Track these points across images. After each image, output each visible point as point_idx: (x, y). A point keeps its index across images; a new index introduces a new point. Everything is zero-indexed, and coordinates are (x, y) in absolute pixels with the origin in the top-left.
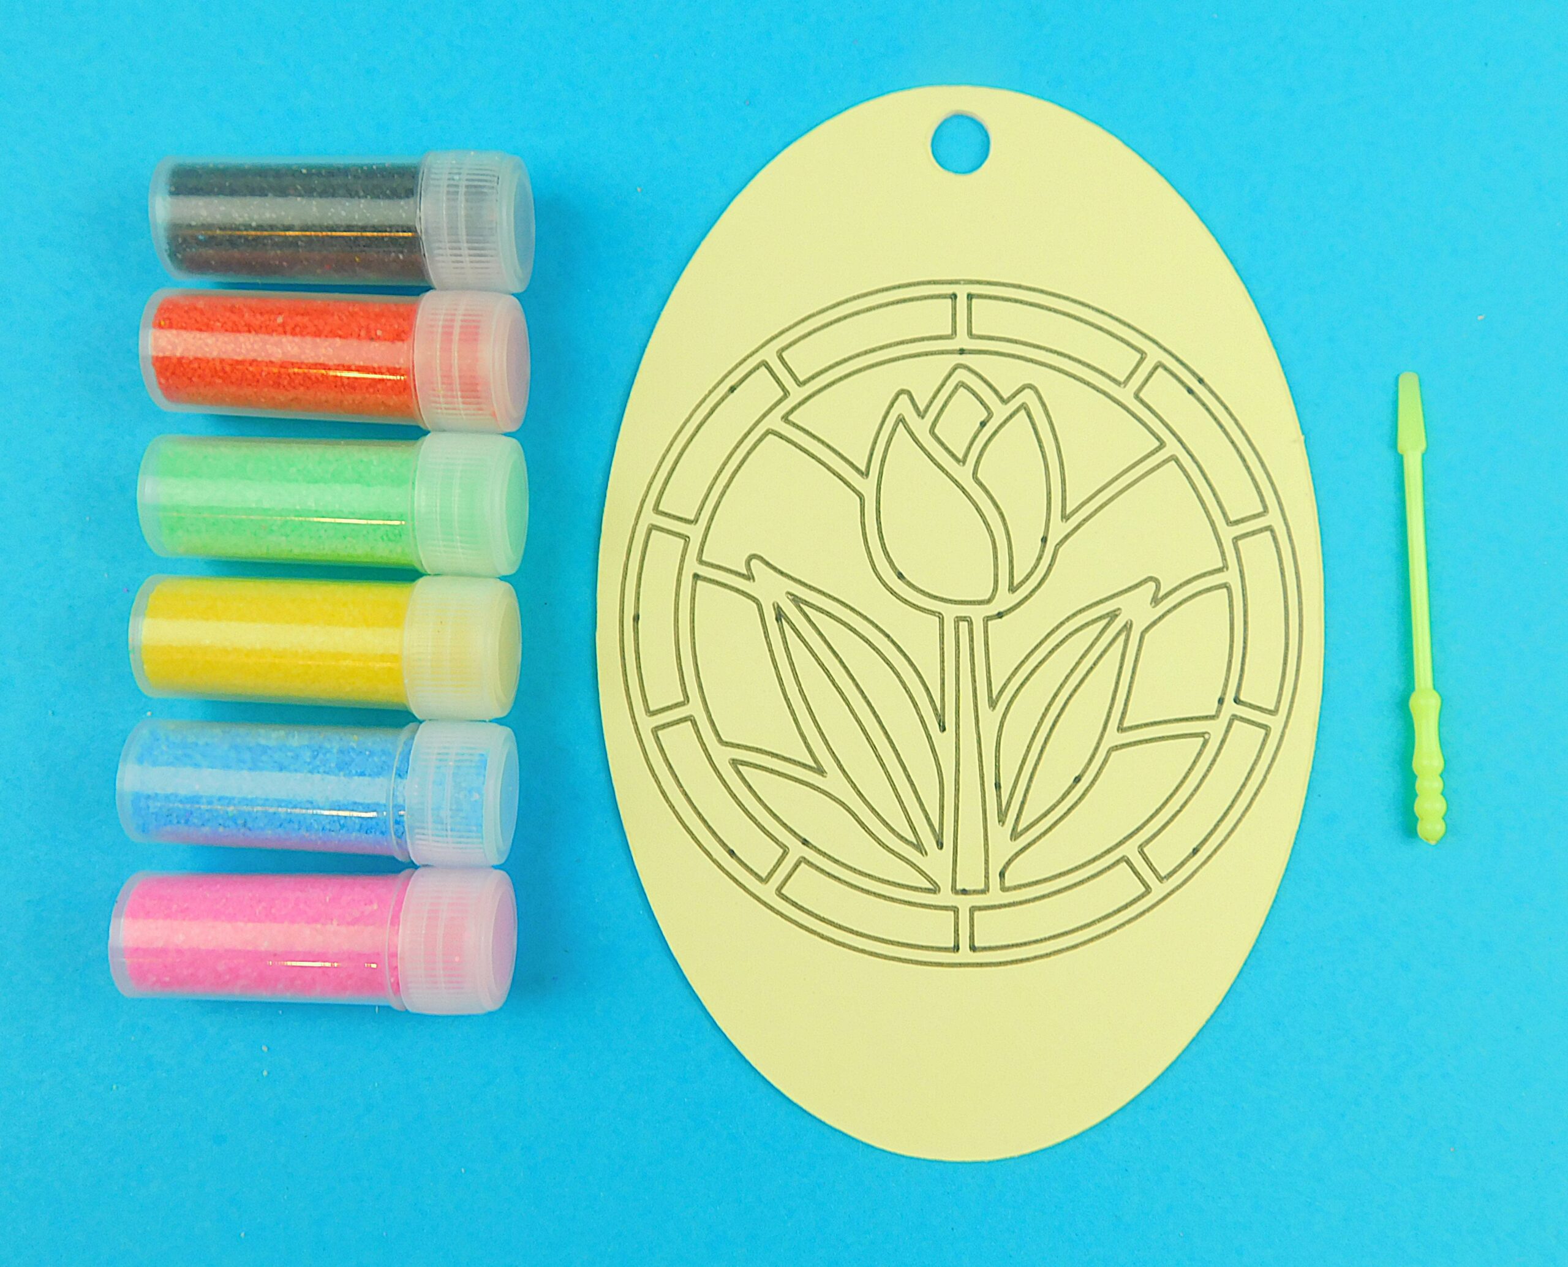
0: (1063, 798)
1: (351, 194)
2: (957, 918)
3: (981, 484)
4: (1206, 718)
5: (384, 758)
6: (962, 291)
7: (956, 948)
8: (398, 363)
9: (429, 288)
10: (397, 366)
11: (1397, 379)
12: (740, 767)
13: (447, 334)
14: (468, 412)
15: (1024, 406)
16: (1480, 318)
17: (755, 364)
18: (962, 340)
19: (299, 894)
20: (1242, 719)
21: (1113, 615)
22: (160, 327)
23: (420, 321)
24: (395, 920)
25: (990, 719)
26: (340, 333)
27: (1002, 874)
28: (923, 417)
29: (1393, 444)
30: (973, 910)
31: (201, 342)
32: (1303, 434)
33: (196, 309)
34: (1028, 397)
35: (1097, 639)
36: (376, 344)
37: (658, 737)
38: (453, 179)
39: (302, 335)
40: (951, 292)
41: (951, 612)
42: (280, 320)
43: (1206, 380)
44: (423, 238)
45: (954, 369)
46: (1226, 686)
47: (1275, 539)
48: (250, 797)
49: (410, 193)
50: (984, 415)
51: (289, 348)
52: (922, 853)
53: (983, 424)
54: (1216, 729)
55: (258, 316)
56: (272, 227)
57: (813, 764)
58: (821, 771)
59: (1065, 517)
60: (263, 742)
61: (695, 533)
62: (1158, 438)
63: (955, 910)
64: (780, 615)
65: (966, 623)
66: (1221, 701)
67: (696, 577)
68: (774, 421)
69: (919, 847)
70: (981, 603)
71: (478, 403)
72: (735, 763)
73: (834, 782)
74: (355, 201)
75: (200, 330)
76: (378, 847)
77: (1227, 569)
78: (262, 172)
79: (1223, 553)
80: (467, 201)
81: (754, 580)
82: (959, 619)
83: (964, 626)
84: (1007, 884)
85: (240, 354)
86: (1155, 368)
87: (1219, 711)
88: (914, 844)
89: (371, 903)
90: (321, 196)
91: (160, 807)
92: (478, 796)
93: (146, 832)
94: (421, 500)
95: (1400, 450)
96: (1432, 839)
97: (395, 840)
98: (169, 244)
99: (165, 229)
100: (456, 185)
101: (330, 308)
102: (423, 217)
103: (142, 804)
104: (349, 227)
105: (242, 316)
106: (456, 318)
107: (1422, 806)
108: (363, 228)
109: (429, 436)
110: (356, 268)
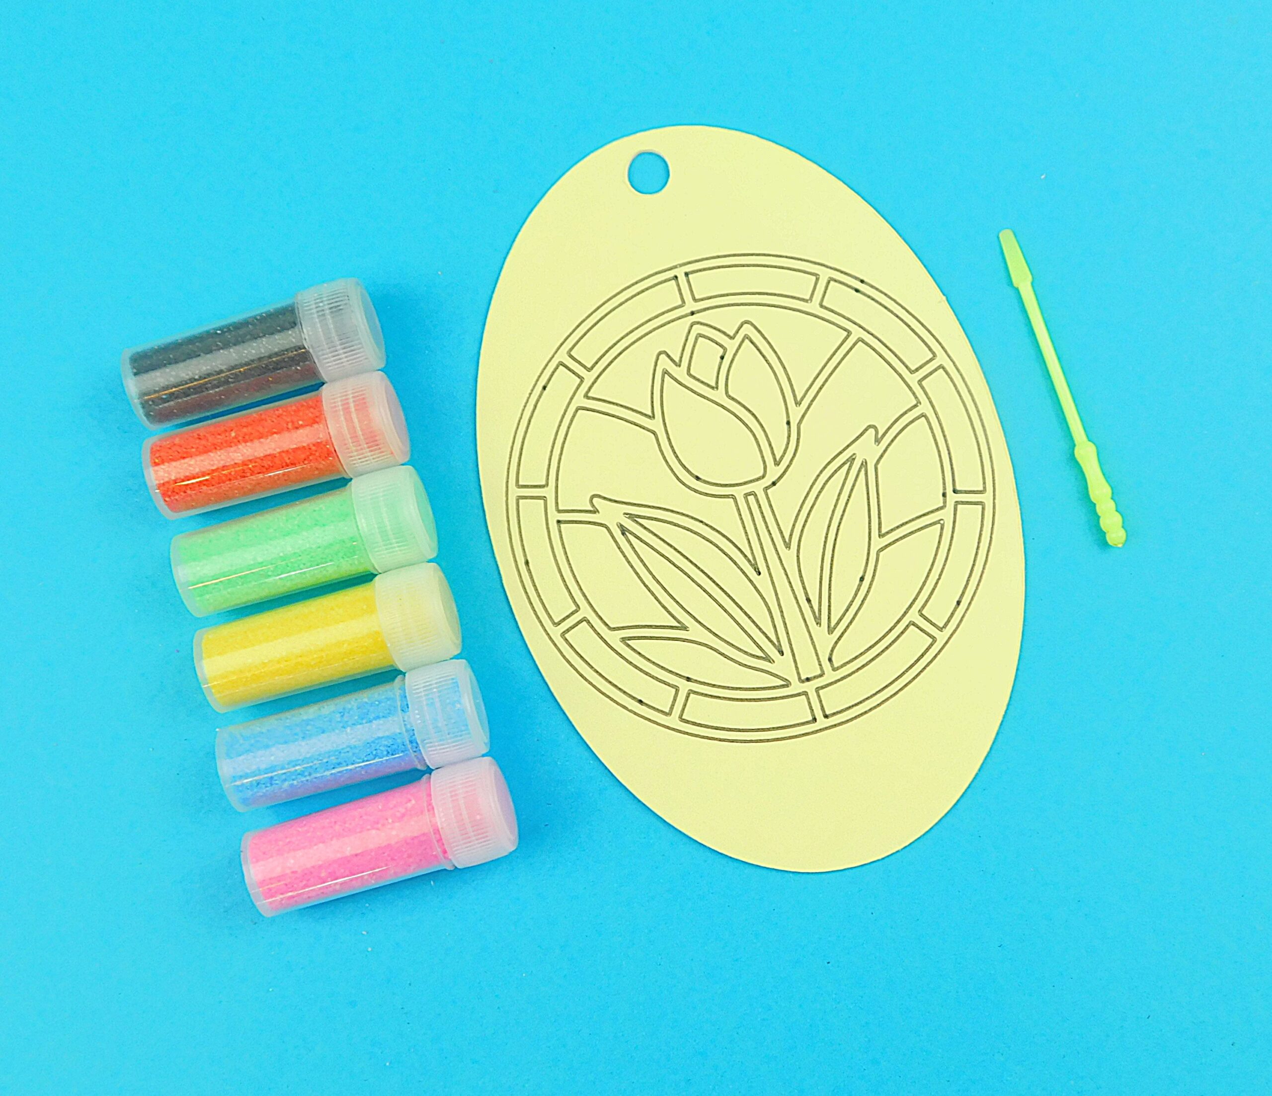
1: (255, 337)
2: (808, 699)
3: (733, 399)
4: (937, 510)
5: (388, 702)
6: (680, 272)
7: (815, 720)
8: (319, 438)
9: (323, 384)
10: (319, 441)
11: (998, 237)
12: (628, 642)
13: (347, 410)
14: (374, 457)
15: (746, 337)
16: (1043, 177)
17: (554, 366)
18: (691, 306)
19: (360, 810)
20: (963, 503)
21: (852, 459)
22: (156, 464)
23: (326, 406)
24: (431, 808)
25: (789, 556)
26: (275, 430)
27: (830, 660)
28: (680, 366)
29: (1010, 283)
30: (818, 690)
31: (186, 465)
32: (944, 295)
33: (175, 445)
34: (747, 329)
35: (846, 479)
36: (301, 431)
37: (566, 639)
38: (319, 307)
39: (252, 440)
40: (672, 275)
41: (739, 492)
42: (233, 434)
43: (866, 280)
44: (311, 351)
45: (691, 326)
46: (944, 484)
48: (308, 756)
49: (294, 324)
50: (721, 351)
51: (245, 451)
52: (770, 662)
53: (722, 358)
54: (946, 515)
55: (219, 437)
56: (209, 375)
57: (677, 625)
58: (685, 628)
59: (798, 403)
60: (305, 717)
62: (845, 330)
63: (805, 693)
64: (624, 531)
65: (752, 496)
66: (944, 495)
67: (559, 522)
68: (579, 400)
69: (768, 659)
70: (758, 479)
71: (380, 449)
72: (623, 640)
73: (695, 632)
74: (259, 340)
75: (184, 458)
76: (403, 763)
77: (920, 403)
78: (191, 341)
79: (914, 394)
80: (333, 317)
81: (598, 512)
82: (746, 495)
83: (751, 499)
84: (836, 665)
85: (213, 465)
86: (828, 282)
87: (945, 502)
88: (764, 658)
89: (410, 800)
90: (235, 345)
91: (251, 781)
92: (458, 706)
93: (245, 801)
94: (362, 523)
95: (1016, 285)
96: (1119, 543)
97: (413, 755)
98: (143, 407)
99: (139, 399)
100: (323, 310)
101: (263, 417)
102: (307, 338)
103: (238, 783)
104: (260, 359)
105: (208, 440)
106: (348, 397)
107: (1104, 524)
108: (270, 357)
109: (353, 481)
110: (271, 385)
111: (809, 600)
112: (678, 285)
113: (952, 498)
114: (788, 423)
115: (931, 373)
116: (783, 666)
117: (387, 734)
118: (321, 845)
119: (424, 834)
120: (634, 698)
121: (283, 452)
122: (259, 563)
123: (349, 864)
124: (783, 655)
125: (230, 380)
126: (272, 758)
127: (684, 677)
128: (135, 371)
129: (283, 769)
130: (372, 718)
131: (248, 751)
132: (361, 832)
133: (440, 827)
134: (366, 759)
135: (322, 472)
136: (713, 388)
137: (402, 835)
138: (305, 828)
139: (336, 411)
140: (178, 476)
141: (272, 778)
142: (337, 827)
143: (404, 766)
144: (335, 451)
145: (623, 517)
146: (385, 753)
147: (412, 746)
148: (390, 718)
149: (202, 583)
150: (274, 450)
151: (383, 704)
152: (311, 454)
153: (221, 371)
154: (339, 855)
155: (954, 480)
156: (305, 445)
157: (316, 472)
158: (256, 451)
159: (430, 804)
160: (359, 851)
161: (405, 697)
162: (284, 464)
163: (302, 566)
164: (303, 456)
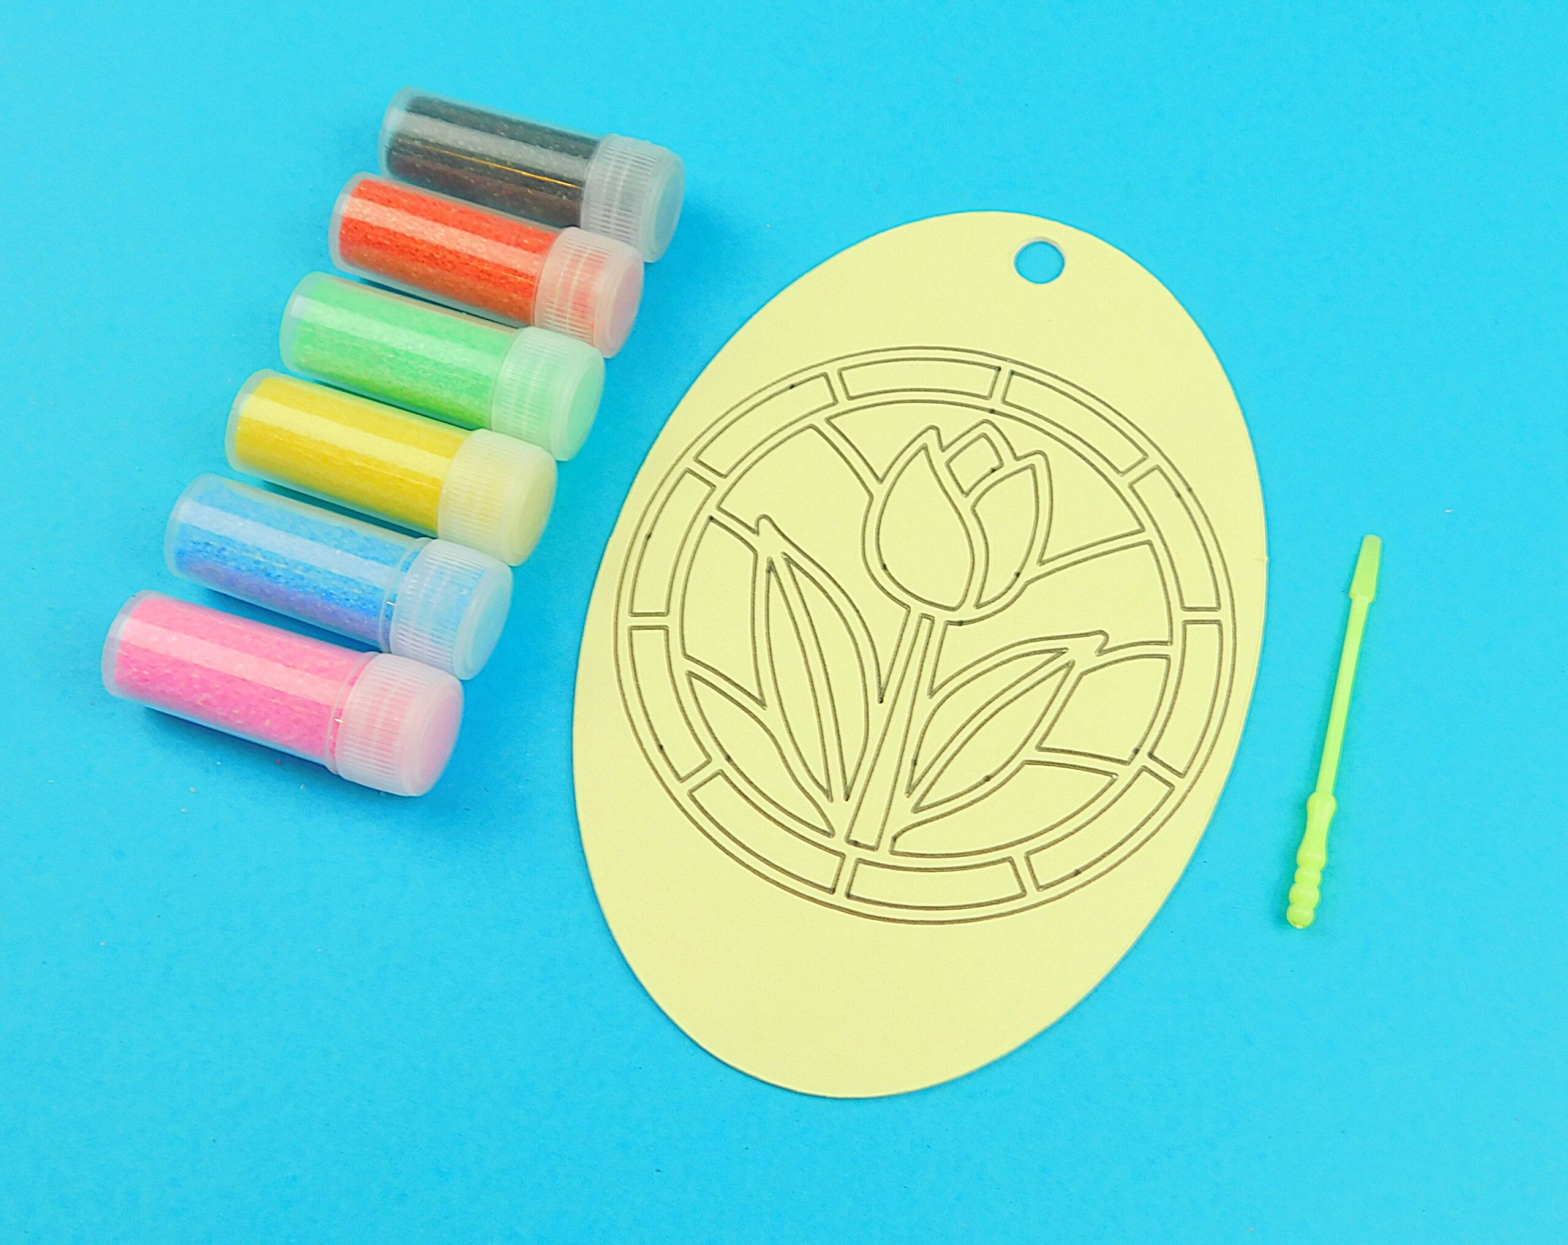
0: (970, 790)
3: (976, 516)
7: (833, 891)
8: (530, 268)
9: (576, 225)
10: (528, 272)
11: (1362, 539)
12: (694, 680)
14: (573, 321)
15: (1032, 467)
16: (1448, 511)
17: (817, 373)
18: (995, 403)
20: (1151, 772)
21: (1061, 652)
22: (357, 196)
23: (558, 242)
25: (924, 704)
27: (895, 839)
28: (943, 451)
29: (1347, 590)
32: (1268, 555)
35: (1040, 667)
41: (918, 608)
43: (1194, 490)
44: (586, 192)
46: (1144, 740)
47: (1221, 632)
50: (996, 464)
54: (1125, 773)
58: (762, 704)
59: (1041, 562)
61: (722, 485)
62: (1140, 524)
63: (843, 856)
64: (771, 568)
65: (929, 621)
66: (1136, 751)
67: (711, 518)
69: (828, 793)
71: (583, 315)
73: (771, 716)
79: (1171, 630)
82: (925, 616)
83: (926, 623)
84: (896, 849)
94: (507, 370)
95: (1351, 596)
96: (1299, 924)
97: (381, 619)
98: (390, 147)
99: (392, 135)
106: (586, 251)
107: (1296, 892)
111: (915, 763)
112: (996, 377)
113: (1142, 759)
114: (1018, 575)
115: (1203, 622)
116: (839, 812)
117: (372, 580)
119: (326, 706)
120: (657, 740)
124: (847, 800)
126: (240, 528)
127: (725, 752)
128: (409, 107)
130: (370, 556)
131: (223, 508)
132: (266, 659)
133: (347, 708)
136: (963, 492)
137: (307, 692)
139: (563, 257)
142: (247, 639)
145: (780, 555)
146: (355, 600)
148: (386, 567)
149: (313, 329)
154: (226, 667)
155: (1157, 743)
159: (354, 678)
160: (249, 679)
161: (416, 557)
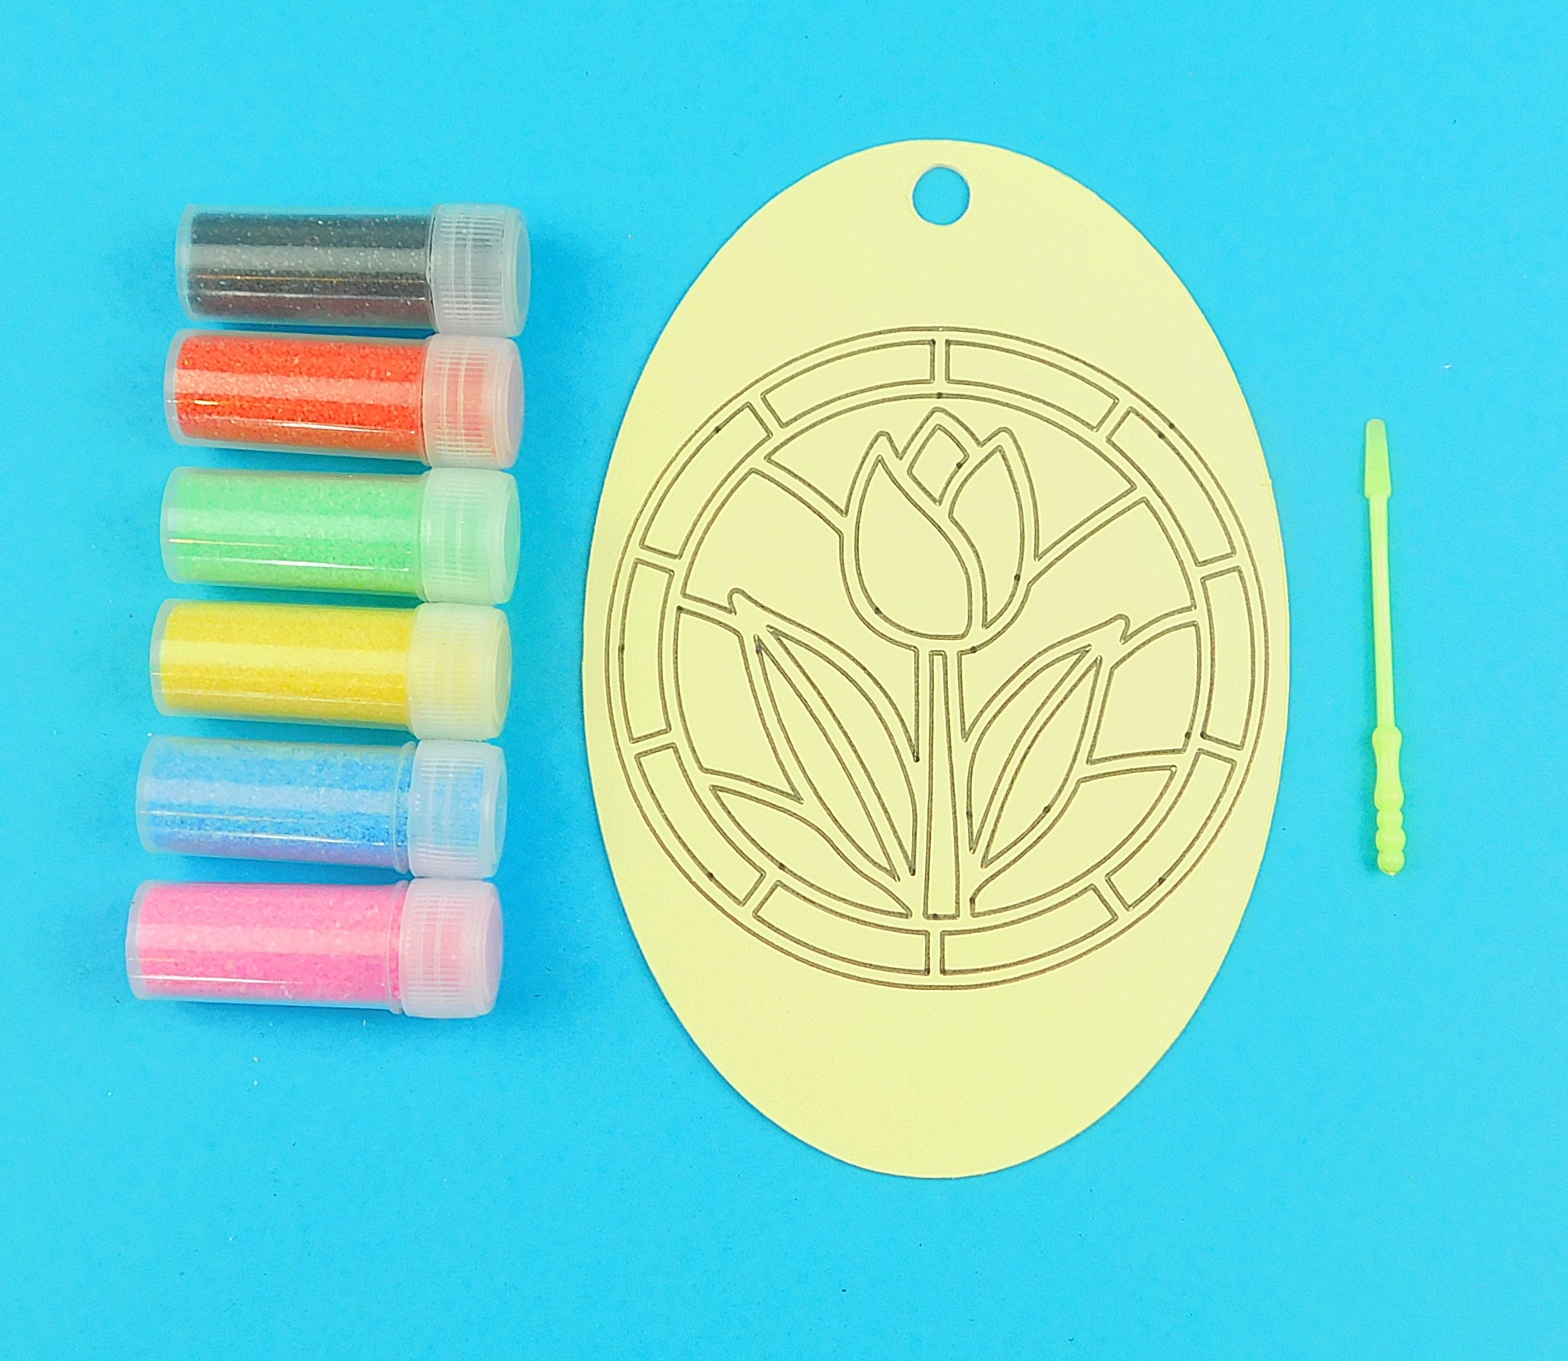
0: (1033, 827)
1: (366, 244)
2: (928, 941)
3: (956, 524)
4: (1173, 751)
5: (385, 772)
6: (940, 338)
7: (927, 971)
8: (406, 402)
9: (434, 333)
10: (405, 405)
11: (1365, 427)
13: (454, 377)
14: (470, 449)
15: (999, 449)
16: (1447, 367)
17: (739, 406)
19: (303, 898)
20: (1208, 753)
21: (1084, 651)
22: (184, 367)
23: (429, 364)
24: (396, 927)
26: (352, 373)
27: (972, 900)
28: (901, 459)
29: (1360, 488)
30: (944, 934)
31: (223, 381)
32: (1271, 477)
33: (216, 350)
34: (1003, 440)
36: (385, 385)
37: (641, 764)
38: (461, 233)
39: (318, 376)
40: (930, 339)
41: (926, 647)
42: (296, 361)
43: (1177, 425)
44: (432, 286)
45: (932, 413)
47: (1242, 578)
48: (258, 807)
49: (421, 245)
50: (960, 457)
51: (305, 388)
52: (894, 879)
53: (959, 466)
54: (1183, 762)
55: (276, 358)
56: (289, 274)
57: (791, 792)
58: (798, 799)
59: (1038, 556)
60: (270, 756)
61: (679, 567)
62: (1129, 481)
63: (927, 934)
64: (760, 648)
66: (1188, 735)
67: (680, 609)
68: (757, 461)
69: (893, 873)
70: (955, 637)
71: (480, 441)
72: (715, 789)
73: (810, 808)
74: (369, 250)
75: (222, 371)
76: (378, 856)
77: (1195, 608)
78: (280, 221)
79: (1191, 592)
80: (475, 253)
81: (736, 614)
82: (933, 653)
83: (938, 660)
84: (977, 910)
85: (257, 392)
86: (1128, 413)
87: (1186, 745)
88: (887, 871)
89: (372, 907)
90: (335, 245)
91: (174, 816)
92: (475, 806)
93: (159, 840)
94: (427, 531)
95: (1366, 494)
96: (1392, 871)
97: (395, 849)
98: (190, 288)
99: (189, 274)
100: (464, 239)
101: (342, 350)
102: (432, 268)
103: (158, 813)
104: (362, 274)
105: (260, 358)
106: (462, 361)
107: (1381, 839)
108: (377, 275)
109: (431, 471)
110: (366, 313)
111: (969, 815)
112: (933, 354)
113: (1196, 741)
114: (1017, 578)
115: (1222, 573)
116: (909, 889)
117: (370, 811)
118: (239, 928)
119: (376, 957)
120: (703, 868)
121: (354, 404)
122: (276, 538)
123: (269, 965)
124: (913, 875)
125: (315, 289)
126: (212, 795)
127: (777, 861)
128: (195, 236)
129: (220, 813)
130: (357, 784)
131: (183, 776)
132: (295, 927)
133: (400, 953)
134: (332, 835)
135: (395, 445)
136: (934, 500)
137: (348, 948)
138: (225, 900)
139: (440, 375)
140: (208, 392)
141: (202, 820)
142: (267, 912)
143: (379, 860)
144: (422, 425)
145: (765, 629)
146: (360, 836)
147: (398, 838)
148: (381, 793)
149: (194, 540)
150: (343, 399)
151: (378, 772)
152: (389, 420)
153: (307, 274)
154: (258, 949)
155: (1206, 721)
156: (385, 404)
157: (388, 445)
158: (319, 392)
159: (395, 920)
160: (285, 952)
161: (410, 772)
162: (350, 421)
163: (331, 559)
164: (377, 419)
